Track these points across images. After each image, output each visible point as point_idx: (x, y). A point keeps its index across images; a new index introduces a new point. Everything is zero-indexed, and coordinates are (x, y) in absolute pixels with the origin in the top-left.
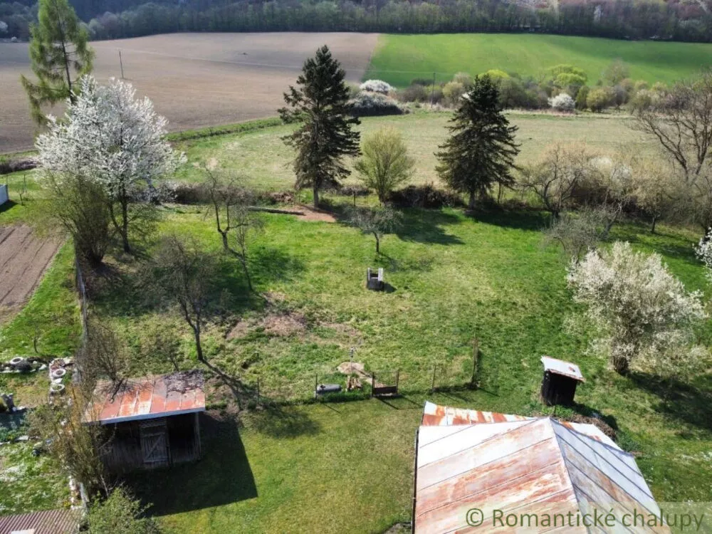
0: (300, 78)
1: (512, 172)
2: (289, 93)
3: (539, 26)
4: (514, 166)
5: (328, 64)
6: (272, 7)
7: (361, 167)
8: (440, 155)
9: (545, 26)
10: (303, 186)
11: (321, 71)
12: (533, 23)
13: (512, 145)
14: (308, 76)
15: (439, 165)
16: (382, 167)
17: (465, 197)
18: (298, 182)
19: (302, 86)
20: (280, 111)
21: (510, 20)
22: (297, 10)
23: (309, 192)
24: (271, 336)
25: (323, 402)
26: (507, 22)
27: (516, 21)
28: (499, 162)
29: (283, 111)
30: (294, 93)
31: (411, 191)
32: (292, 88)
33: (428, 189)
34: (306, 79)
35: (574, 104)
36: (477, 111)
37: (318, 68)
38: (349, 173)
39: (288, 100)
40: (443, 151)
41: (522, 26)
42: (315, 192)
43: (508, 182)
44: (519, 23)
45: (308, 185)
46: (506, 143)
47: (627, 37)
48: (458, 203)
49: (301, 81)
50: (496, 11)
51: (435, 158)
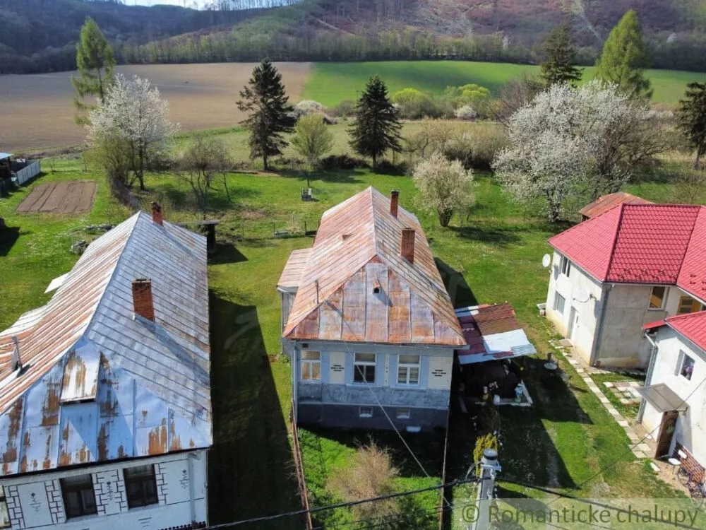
0: (251, 80)
1: (401, 142)
2: (244, 90)
3: (454, 54)
4: (400, 138)
5: (269, 70)
6: (210, 40)
7: (296, 142)
8: (350, 131)
9: (460, 54)
10: (256, 156)
11: (265, 75)
12: (450, 51)
13: (398, 123)
14: (257, 79)
15: (351, 140)
16: (311, 141)
17: (369, 160)
18: (252, 153)
19: (253, 85)
20: (237, 103)
21: (429, 49)
22: (234, 42)
23: (260, 160)
24: (245, 219)
25: (278, 238)
26: (426, 51)
27: (435, 50)
28: (390, 135)
29: (239, 103)
30: (247, 91)
31: (332, 159)
32: (245, 88)
33: (344, 157)
34: (255, 80)
35: (475, 114)
36: (372, 99)
37: (262, 73)
38: (287, 144)
39: (242, 95)
40: (352, 128)
41: (440, 54)
42: (265, 159)
43: (398, 149)
44: (437, 52)
45: (260, 155)
46: (394, 122)
47: (532, 62)
48: (365, 166)
49: (252, 82)
50: (416, 41)
51: (347, 134)
